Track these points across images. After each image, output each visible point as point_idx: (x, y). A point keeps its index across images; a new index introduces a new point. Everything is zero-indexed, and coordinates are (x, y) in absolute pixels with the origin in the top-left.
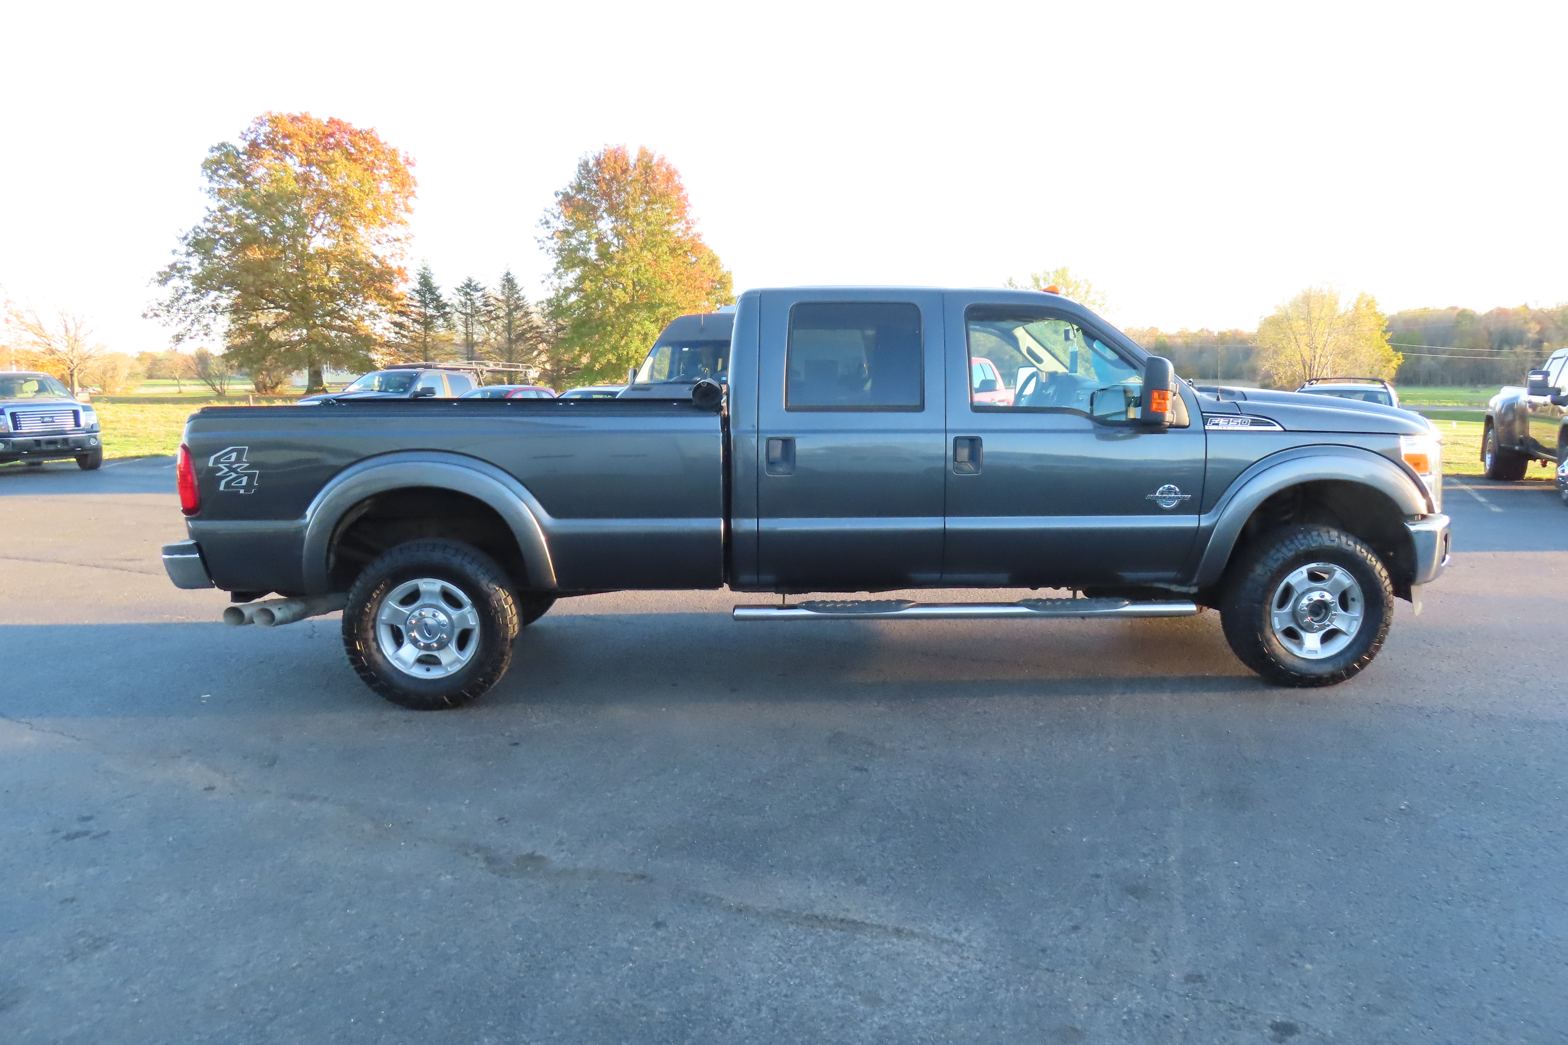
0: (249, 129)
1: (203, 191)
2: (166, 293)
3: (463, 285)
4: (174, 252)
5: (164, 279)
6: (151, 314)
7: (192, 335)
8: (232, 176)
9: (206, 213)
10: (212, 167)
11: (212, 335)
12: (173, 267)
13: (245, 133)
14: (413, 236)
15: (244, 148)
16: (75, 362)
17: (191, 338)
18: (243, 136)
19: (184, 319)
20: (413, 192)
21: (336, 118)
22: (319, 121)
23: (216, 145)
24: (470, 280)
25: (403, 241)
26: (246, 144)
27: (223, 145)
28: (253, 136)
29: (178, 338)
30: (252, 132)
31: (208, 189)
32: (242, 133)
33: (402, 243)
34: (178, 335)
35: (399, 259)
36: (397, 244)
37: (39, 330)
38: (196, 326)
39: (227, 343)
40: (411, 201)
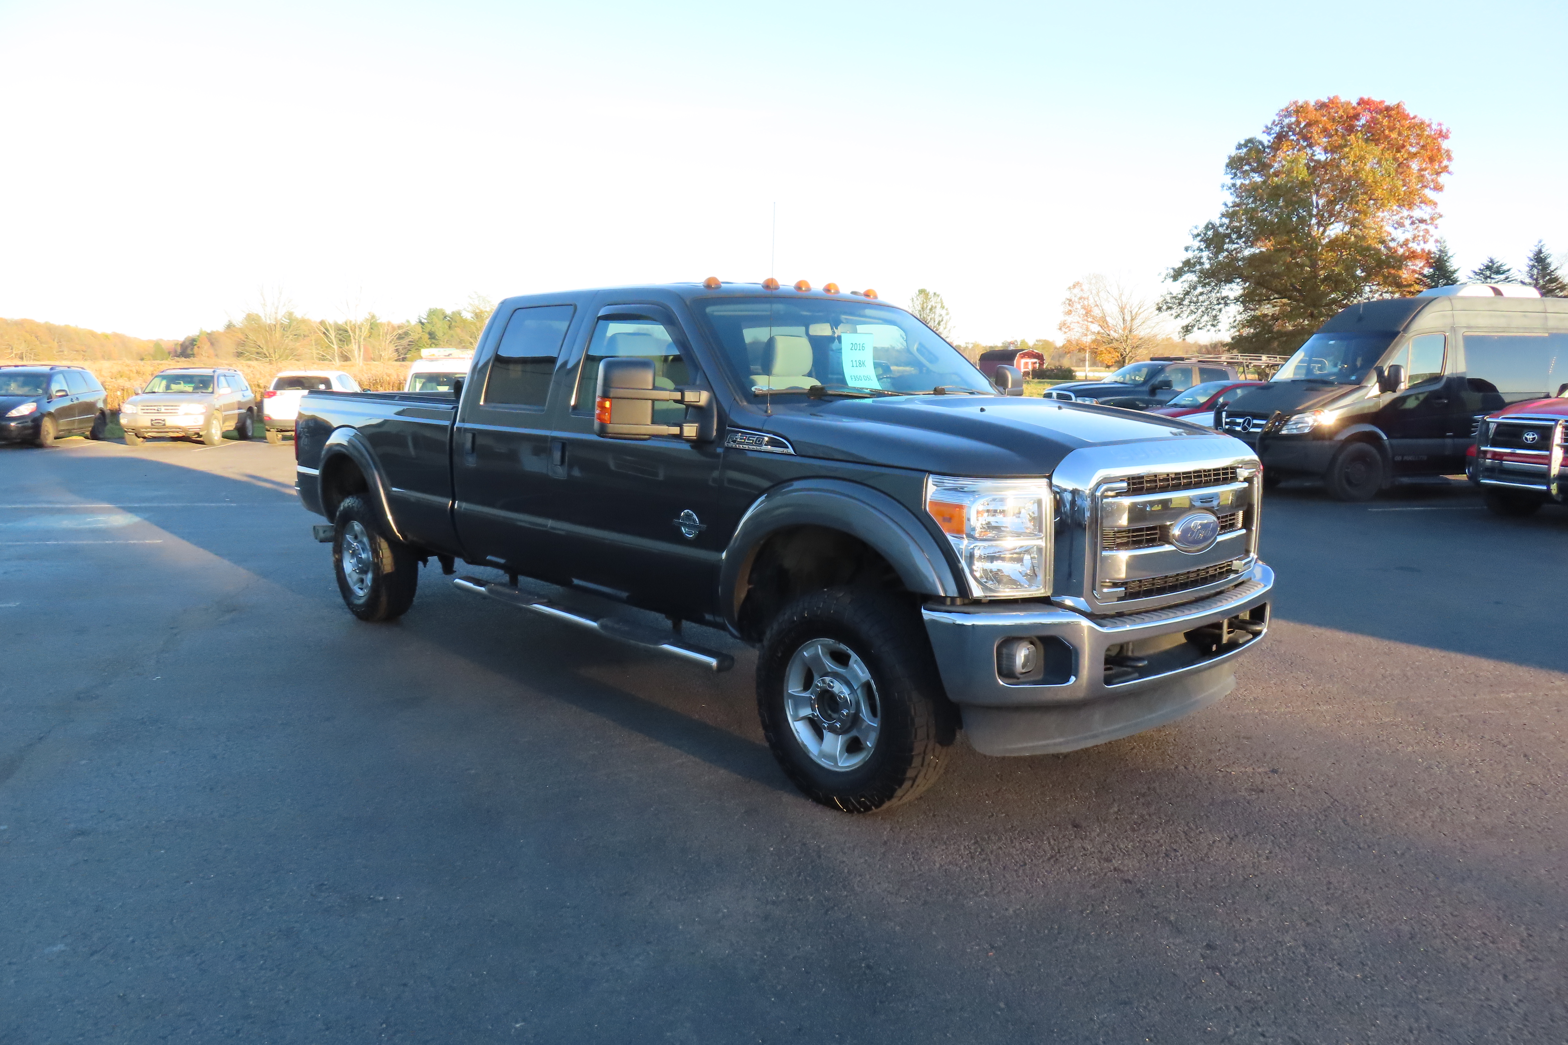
0: (1274, 122)
1: (1225, 188)
2: (1178, 288)
3: (1482, 267)
4: (1187, 249)
5: (1177, 274)
6: (1165, 307)
7: (1201, 326)
8: (1253, 170)
9: (1223, 209)
10: (1235, 164)
11: (1220, 326)
12: (1187, 263)
13: (1269, 126)
14: (1441, 216)
15: (1269, 141)
16: (1128, 351)
17: (1199, 329)
18: (1268, 131)
19: (1195, 310)
20: (1446, 167)
21: (1366, 97)
22: (1349, 103)
23: (1243, 142)
24: (1492, 261)
25: (1429, 222)
26: (1271, 138)
27: (1250, 141)
28: (1277, 129)
29: (1187, 329)
30: (1276, 125)
31: (1230, 185)
32: (1267, 127)
33: (1427, 224)
34: (1187, 326)
35: (1422, 242)
36: (1423, 226)
37: (1103, 321)
38: (1206, 318)
39: (1234, 333)
40: (1443, 179)
